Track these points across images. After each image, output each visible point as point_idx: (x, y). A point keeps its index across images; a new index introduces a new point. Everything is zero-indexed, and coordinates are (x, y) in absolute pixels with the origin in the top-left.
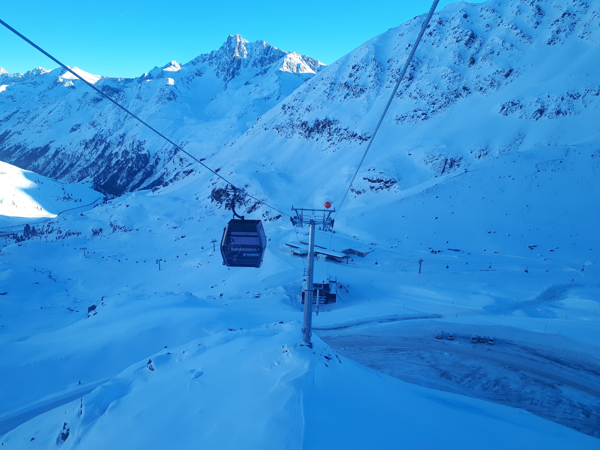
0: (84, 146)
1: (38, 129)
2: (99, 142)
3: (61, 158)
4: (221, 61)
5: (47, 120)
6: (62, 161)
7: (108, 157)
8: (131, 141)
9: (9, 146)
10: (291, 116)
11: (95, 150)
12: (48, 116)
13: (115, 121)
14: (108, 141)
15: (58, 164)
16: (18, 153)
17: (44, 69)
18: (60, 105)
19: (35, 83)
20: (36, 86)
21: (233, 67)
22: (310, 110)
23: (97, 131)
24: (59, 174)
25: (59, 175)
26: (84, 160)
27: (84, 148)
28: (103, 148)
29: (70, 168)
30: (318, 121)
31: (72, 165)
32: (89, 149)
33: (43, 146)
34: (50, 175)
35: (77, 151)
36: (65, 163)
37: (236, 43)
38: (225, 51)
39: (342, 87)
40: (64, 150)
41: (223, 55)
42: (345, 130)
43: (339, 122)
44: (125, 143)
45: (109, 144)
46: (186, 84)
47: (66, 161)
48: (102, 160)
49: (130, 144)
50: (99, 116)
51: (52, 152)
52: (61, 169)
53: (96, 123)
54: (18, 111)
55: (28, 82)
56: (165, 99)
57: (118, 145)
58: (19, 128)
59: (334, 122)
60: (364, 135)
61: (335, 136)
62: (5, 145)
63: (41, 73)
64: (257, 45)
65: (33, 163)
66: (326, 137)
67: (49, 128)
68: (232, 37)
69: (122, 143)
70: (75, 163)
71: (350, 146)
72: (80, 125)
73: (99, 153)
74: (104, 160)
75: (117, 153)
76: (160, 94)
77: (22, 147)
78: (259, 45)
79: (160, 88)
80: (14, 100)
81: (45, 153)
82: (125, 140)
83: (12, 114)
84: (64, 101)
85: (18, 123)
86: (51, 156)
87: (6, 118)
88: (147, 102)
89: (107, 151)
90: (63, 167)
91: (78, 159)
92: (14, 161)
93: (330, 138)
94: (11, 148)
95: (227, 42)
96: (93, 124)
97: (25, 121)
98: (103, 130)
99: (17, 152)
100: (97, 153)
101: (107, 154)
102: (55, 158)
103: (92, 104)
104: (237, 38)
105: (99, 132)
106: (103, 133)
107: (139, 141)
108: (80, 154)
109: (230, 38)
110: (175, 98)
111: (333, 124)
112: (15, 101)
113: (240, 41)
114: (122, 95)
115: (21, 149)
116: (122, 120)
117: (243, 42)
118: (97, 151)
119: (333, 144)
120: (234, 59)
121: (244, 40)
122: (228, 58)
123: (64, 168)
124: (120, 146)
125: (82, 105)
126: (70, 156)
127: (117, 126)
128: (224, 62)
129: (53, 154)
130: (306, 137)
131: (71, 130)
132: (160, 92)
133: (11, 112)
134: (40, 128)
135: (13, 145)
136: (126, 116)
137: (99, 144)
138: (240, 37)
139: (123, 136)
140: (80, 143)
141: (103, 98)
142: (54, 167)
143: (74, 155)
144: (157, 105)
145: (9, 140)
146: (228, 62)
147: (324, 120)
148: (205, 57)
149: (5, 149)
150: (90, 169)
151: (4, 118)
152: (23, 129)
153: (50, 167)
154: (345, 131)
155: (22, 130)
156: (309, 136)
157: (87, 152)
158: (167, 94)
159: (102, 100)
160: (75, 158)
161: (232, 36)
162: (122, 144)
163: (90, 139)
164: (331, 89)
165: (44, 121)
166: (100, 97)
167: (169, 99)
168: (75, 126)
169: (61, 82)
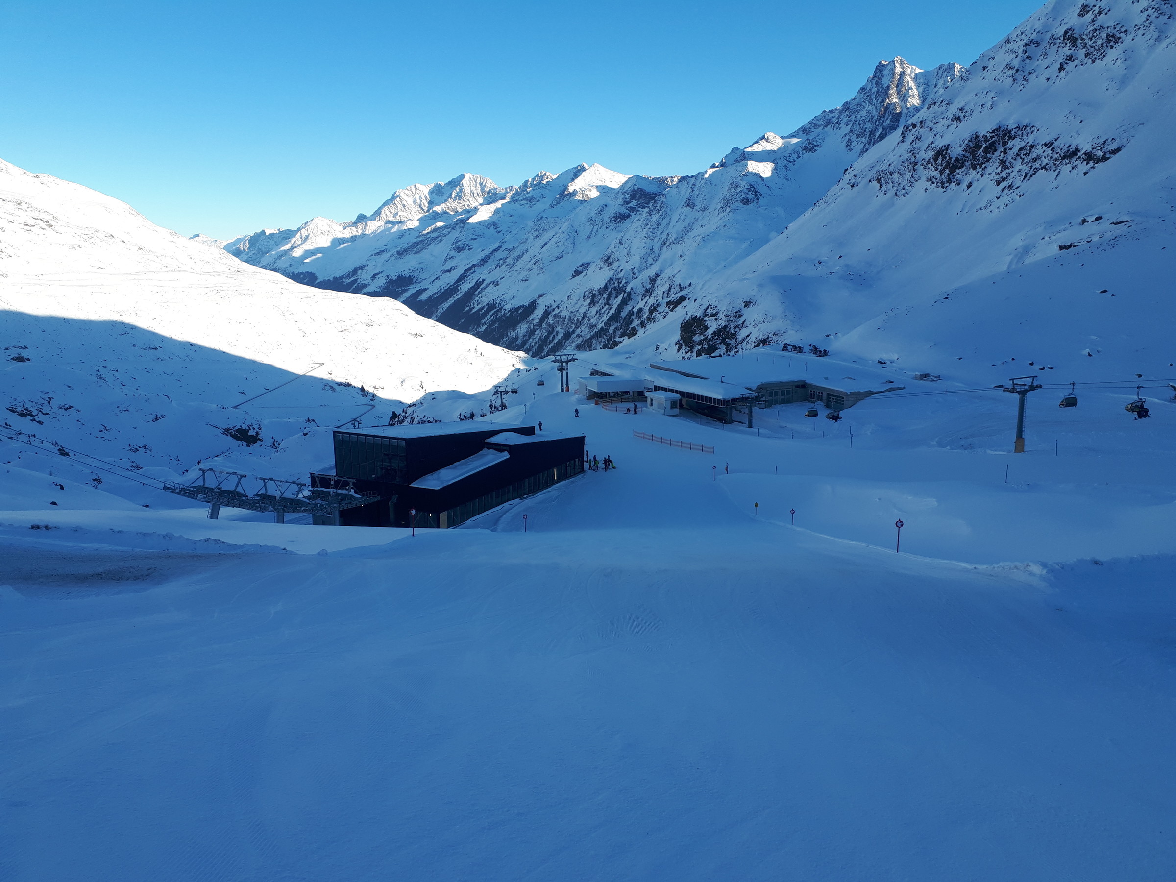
0: (589, 301)
1: (524, 274)
2: (614, 293)
3: (552, 322)
4: (859, 116)
5: (537, 258)
6: (553, 329)
7: (625, 317)
8: (666, 287)
9: (480, 306)
10: (914, 143)
11: (607, 306)
12: (540, 252)
13: (644, 252)
14: (628, 289)
15: (546, 334)
16: (491, 317)
17: (547, 174)
18: (560, 231)
19: (531, 199)
20: (533, 203)
21: (884, 126)
22: (962, 118)
23: (614, 271)
24: (546, 350)
25: (545, 353)
26: (587, 325)
27: (590, 304)
28: (619, 302)
29: (564, 341)
30: (977, 137)
31: (567, 336)
32: (598, 305)
33: (527, 304)
34: (533, 353)
35: (578, 311)
36: (557, 331)
37: (894, 74)
38: (868, 96)
39: (1057, 46)
40: (558, 309)
41: (864, 104)
42: (1046, 145)
43: (1033, 129)
44: (656, 291)
45: (629, 294)
46: (784, 169)
47: (558, 328)
48: (616, 325)
49: (664, 292)
50: (619, 245)
51: (539, 312)
52: (551, 342)
53: (612, 258)
54: (500, 247)
55: (522, 198)
56: (737, 201)
57: (645, 296)
58: (497, 274)
59: (1020, 133)
60: (1099, 148)
61: (1018, 165)
62: (474, 303)
63: (543, 181)
64: (940, 74)
65: (509, 334)
66: (994, 174)
67: (541, 272)
68: (884, 66)
69: (651, 290)
70: (573, 332)
71: (1055, 184)
72: (588, 264)
73: (612, 311)
74: (619, 324)
75: (640, 310)
76: (728, 194)
77: (498, 306)
78: (944, 74)
79: (729, 183)
80: (499, 229)
81: (529, 316)
82: (656, 286)
83: (491, 254)
84: (568, 223)
85: (496, 267)
86: (537, 321)
87: (482, 260)
88: (705, 212)
89: (625, 307)
90: (554, 338)
91: (579, 324)
92: (483, 330)
93: (1004, 175)
94: (482, 308)
95: (874, 77)
96: (606, 260)
97: (506, 262)
98: (622, 270)
99: (488, 316)
100: (608, 312)
101: (624, 314)
102: (544, 324)
103: (612, 226)
104: (897, 64)
105: (616, 273)
106: (621, 275)
107: (680, 285)
108: (582, 315)
109: (880, 68)
110: (758, 199)
111: (1015, 137)
112: (499, 232)
113: (901, 70)
114: (659, 203)
115: (495, 310)
116: (656, 249)
117: (908, 71)
118: (610, 309)
119: (1010, 187)
120: (886, 109)
121: (912, 68)
122: (874, 109)
123: (556, 341)
124: (648, 298)
125: (596, 227)
126: (566, 320)
127: (647, 261)
128: (864, 118)
129: (540, 316)
130: (943, 183)
131: (574, 275)
132: (729, 189)
133: (490, 250)
134: (527, 273)
135: (485, 304)
136: (664, 241)
137: (614, 296)
138: (902, 63)
139: (653, 281)
140: (584, 296)
141: (631, 214)
142: (540, 338)
143: (572, 318)
144: (722, 215)
145: (480, 296)
146: (873, 117)
147: (993, 132)
148: (831, 115)
149: (473, 311)
150: (594, 341)
151: (479, 261)
152: (502, 277)
153: (533, 339)
154: (1045, 148)
155: (500, 278)
156: (949, 181)
157: (593, 310)
158: (742, 191)
159: (629, 216)
160: (573, 323)
161: (886, 63)
162: (651, 293)
163: (599, 287)
164: (1025, 57)
165: (534, 260)
166: (627, 211)
167: (746, 201)
168: (581, 266)
169: (571, 194)
